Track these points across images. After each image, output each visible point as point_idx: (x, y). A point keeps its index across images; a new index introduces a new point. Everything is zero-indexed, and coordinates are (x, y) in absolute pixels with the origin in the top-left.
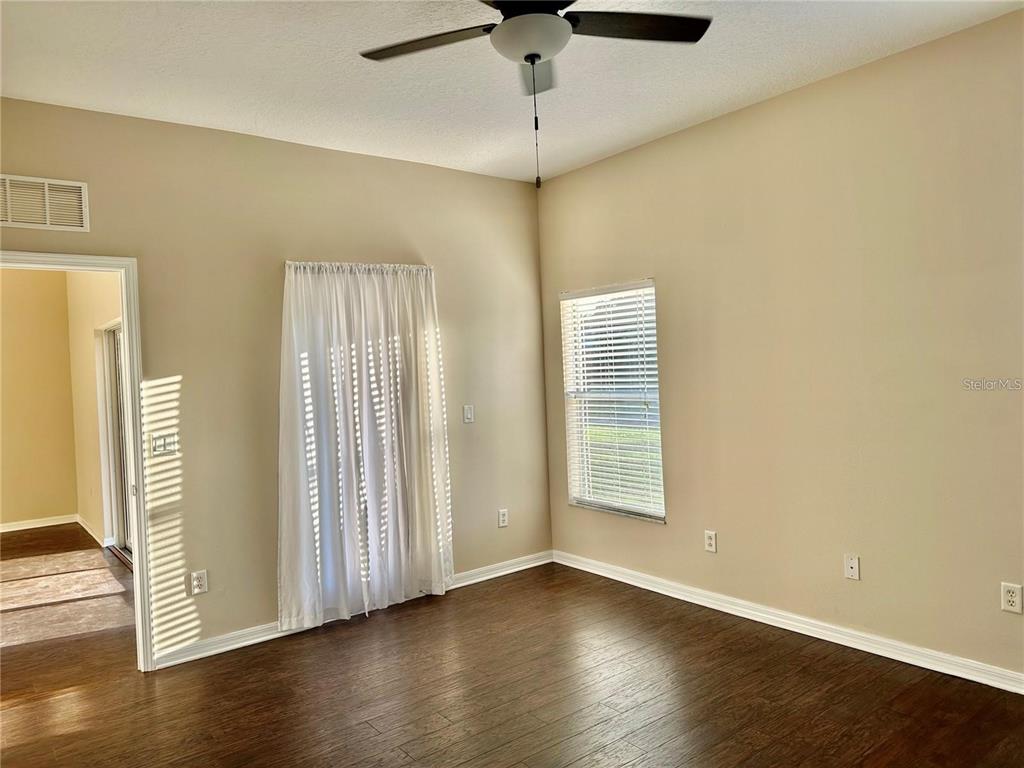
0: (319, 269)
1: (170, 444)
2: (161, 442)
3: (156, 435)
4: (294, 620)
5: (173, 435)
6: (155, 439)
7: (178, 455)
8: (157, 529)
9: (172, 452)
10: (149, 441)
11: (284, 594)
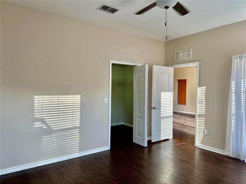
0: (242, 57)
1: (202, 101)
2: (201, 101)
3: (200, 99)
4: (228, 152)
5: (203, 99)
6: (200, 100)
7: (205, 104)
8: (199, 119)
9: (203, 103)
10: (199, 100)
11: (226, 145)
